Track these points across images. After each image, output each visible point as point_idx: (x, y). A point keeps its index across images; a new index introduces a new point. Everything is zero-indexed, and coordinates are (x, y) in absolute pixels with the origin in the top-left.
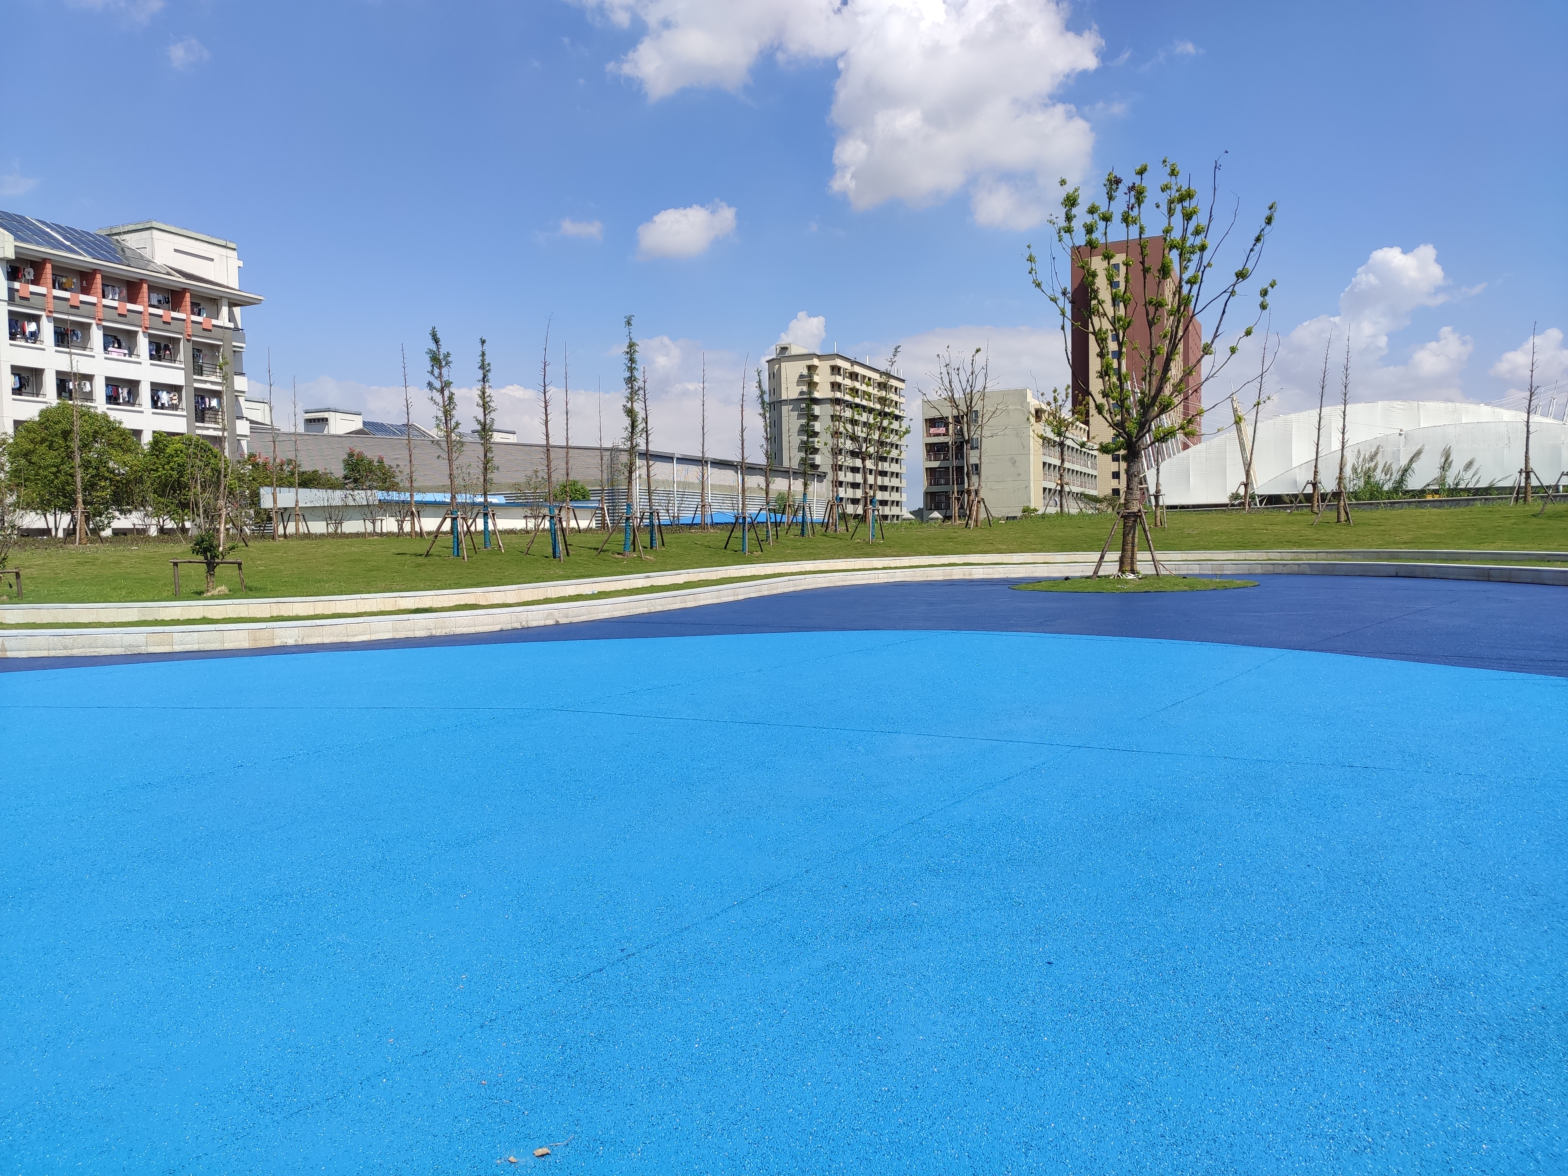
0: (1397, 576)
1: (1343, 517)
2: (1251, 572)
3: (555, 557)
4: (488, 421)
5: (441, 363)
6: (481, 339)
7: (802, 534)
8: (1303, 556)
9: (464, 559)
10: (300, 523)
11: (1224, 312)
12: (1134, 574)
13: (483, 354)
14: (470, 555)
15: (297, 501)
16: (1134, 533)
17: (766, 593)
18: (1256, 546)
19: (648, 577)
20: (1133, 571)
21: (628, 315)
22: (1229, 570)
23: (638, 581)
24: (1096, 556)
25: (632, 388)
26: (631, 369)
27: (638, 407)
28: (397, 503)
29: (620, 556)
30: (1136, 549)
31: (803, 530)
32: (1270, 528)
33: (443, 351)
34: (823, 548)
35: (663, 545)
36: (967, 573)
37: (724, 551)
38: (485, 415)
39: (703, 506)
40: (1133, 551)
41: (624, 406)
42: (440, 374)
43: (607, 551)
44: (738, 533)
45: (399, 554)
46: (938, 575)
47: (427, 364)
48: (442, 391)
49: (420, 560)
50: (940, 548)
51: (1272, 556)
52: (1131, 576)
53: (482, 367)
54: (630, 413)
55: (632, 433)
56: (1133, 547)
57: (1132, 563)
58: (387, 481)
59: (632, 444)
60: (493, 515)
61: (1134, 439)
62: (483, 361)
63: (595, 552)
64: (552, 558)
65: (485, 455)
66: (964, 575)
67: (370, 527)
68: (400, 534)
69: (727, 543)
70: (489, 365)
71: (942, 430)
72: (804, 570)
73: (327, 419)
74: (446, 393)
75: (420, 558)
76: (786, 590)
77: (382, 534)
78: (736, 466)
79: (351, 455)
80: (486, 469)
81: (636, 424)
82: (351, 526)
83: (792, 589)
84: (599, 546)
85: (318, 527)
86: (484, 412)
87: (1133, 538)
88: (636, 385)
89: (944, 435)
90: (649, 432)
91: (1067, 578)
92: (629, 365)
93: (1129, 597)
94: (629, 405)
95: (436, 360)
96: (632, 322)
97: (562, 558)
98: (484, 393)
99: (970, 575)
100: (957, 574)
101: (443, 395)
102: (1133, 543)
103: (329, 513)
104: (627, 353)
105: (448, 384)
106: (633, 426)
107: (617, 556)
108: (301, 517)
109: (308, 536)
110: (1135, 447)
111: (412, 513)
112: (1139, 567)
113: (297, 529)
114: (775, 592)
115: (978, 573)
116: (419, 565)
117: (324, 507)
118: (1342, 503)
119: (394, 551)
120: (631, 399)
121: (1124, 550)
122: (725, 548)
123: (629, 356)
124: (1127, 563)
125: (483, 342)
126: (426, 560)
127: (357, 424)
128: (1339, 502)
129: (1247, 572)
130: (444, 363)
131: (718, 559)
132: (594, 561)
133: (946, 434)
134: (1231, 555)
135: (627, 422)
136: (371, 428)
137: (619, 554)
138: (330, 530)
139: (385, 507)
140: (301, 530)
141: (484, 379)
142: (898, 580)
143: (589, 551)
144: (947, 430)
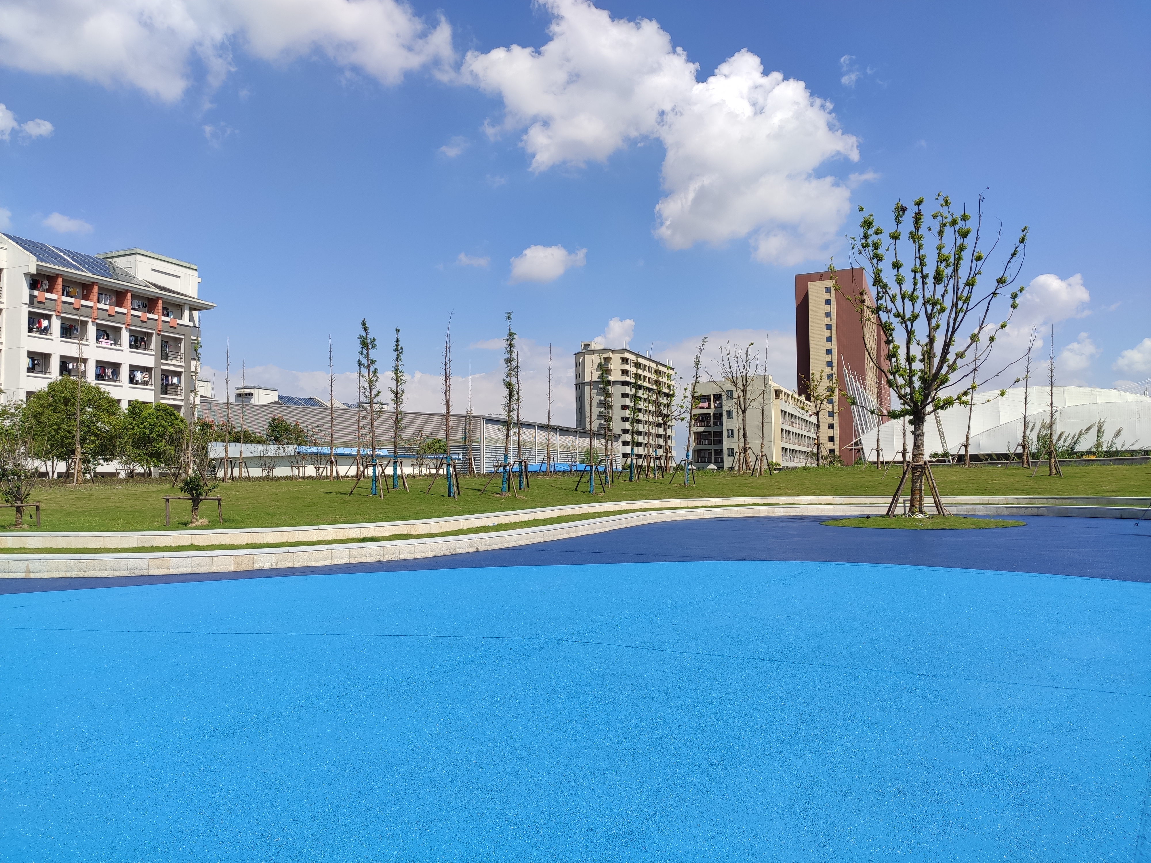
0: (1121, 518)
1: (1054, 471)
2: (999, 513)
3: (450, 496)
4: (399, 391)
5: (368, 346)
6: (396, 329)
7: (631, 480)
8: (1036, 501)
9: (381, 497)
10: (243, 469)
11: (988, 309)
12: (922, 514)
13: (398, 340)
14: (385, 494)
15: (241, 452)
16: (921, 482)
17: (624, 526)
18: (993, 493)
19: (532, 512)
20: (921, 512)
21: (509, 311)
22: (980, 511)
23: (525, 515)
25: (510, 366)
26: (510, 352)
27: (514, 380)
28: (316, 454)
29: (498, 495)
30: (923, 494)
31: (631, 476)
32: (997, 479)
33: (370, 337)
34: (650, 490)
35: (528, 487)
36: (771, 511)
37: (575, 492)
38: (397, 386)
39: (548, 457)
40: (921, 496)
41: (504, 380)
42: (368, 354)
43: (487, 491)
44: (585, 479)
45: (327, 493)
46: (748, 512)
47: (358, 347)
48: (368, 367)
49: (346, 497)
51: (1010, 501)
52: (921, 516)
53: (396, 350)
54: (509, 385)
55: (510, 400)
56: (921, 492)
57: (921, 505)
58: (299, 438)
59: (509, 409)
60: (401, 462)
61: (920, 407)
62: (397, 345)
63: (478, 493)
64: (447, 497)
65: (397, 417)
66: (768, 513)
67: (296, 473)
68: (319, 478)
69: (577, 486)
70: (402, 348)
71: (706, 404)
72: (642, 508)
73: (252, 394)
74: (372, 369)
76: (638, 524)
77: (304, 478)
78: (556, 429)
79: (273, 420)
80: (396, 428)
81: (513, 394)
82: (279, 472)
83: (641, 523)
84: (482, 488)
85: (256, 472)
86: (397, 384)
87: (921, 485)
88: (514, 364)
89: (707, 408)
90: (520, 401)
91: (868, 517)
92: (508, 349)
94: (508, 379)
95: (364, 344)
96: (511, 317)
97: (456, 497)
98: (397, 370)
99: (773, 513)
100: (763, 512)
101: (369, 370)
102: (921, 490)
103: (267, 462)
104: (507, 340)
105: (372, 362)
106: (511, 396)
107: (496, 495)
108: (244, 465)
109: (249, 479)
110: (921, 413)
111: (332, 462)
112: (925, 508)
113: (240, 473)
114: (630, 525)
115: (780, 512)
116: (346, 502)
117: (261, 457)
118: (1053, 460)
119: (322, 490)
120: (509, 375)
121: (913, 495)
122: (576, 490)
123: (509, 342)
124: (915, 505)
125: (398, 331)
126: (350, 498)
127: (274, 397)
128: (1050, 460)
129: (995, 513)
130: (370, 346)
131: (572, 498)
132: (479, 499)
133: (709, 407)
134: (977, 500)
135: (506, 392)
136: (284, 400)
137: (497, 494)
138: (264, 475)
139: (303, 458)
140: (243, 475)
141: (397, 359)
142: (718, 516)
143: (473, 491)
144: (710, 405)
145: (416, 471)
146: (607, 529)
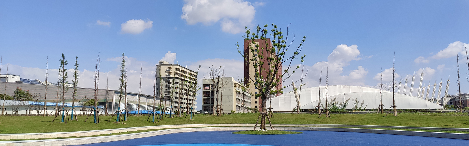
1: (328, 116)
2: (301, 130)
3: (95, 123)
4: (76, 81)
5: (64, 64)
6: (76, 57)
7: (170, 117)
8: (316, 126)
9: (65, 123)
10: (4, 111)
12: (265, 129)
14: (67, 122)
15: (4, 104)
16: (265, 119)
17: (162, 134)
19: (127, 129)
20: (264, 129)
21: (123, 53)
23: (124, 130)
24: (255, 125)
25: (123, 73)
27: (124, 79)
28: (37, 105)
29: (115, 123)
30: (265, 123)
31: (170, 116)
32: (306, 118)
33: (65, 60)
34: (176, 121)
35: (128, 120)
37: (147, 122)
39: (139, 108)
40: (264, 123)
41: (120, 78)
42: (63, 67)
43: (111, 121)
44: (151, 117)
45: (42, 121)
46: (211, 129)
47: (60, 64)
48: (63, 72)
50: (211, 122)
51: (307, 126)
52: (264, 130)
53: (76, 65)
54: (122, 80)
55: (122, 86)
56: (264, 122)
57: (264, 127)
58: (29, 98)
59: (121, 89)
60: (75, 110)
61: (264, 94)
62: (76, 63)
63: (107, 122)
64: (94, 123)
65: (74, 91)
66: (218, 130)
67: (28, 113)
68: (39, 115)
69: (148, 119)
70: (78, 65)
71: (208, 88)
72: (172, 128)
73: (7, 77)
74: (65, 73)
75: (51, 123)
77: (31, 115)
78: (146, 96)
79: (17, 89)
80: (74, 95)
81: (123, 84)
82: (20, 112)
83: (169, 133)
84: (109, 120)
85: (10, 112)
86: (75, 78)
87: (264, 120)
88: (124, 72)
90: (126, 86)
91: (247, 131)
92: (122, 67)
93: (263, 135)
94: (122, 78)
95: (62, 63)
96: (124, 55)
97: (97, 123)
98: (75, 73)
99: (220, 129)
100: (216, 129)
103: (14, 108)
104: (122, 63)
105: (65, 70)
106: (122, 84)
107: (114, 123)
108: (5, 109)
109: (6, 115)
110: (265, 96)
111: (45, 109)
114: (164, 134)
115: (222, 129)
116: (50, 125)
117: (12, 106)
118: (327, 112)
119: (40, 120)
120: (122, 77)
121: (262, 123)
122: (147, 121)
124: (263, 127)
125: (77, 58)
126: (52, 123)
127: (18, 79)
128: (326, 112)
130: (65, 64)
131: (145, 124)
132: (107, 124)
135: (121, 83)
136: (22, 81)
137: (115, 122)
138: (14, 113)
139: (31, 107)
140: (4, 113)
141: (76, 69)
142: (199, 131)
143: (105, 121)
144: (210, 88)
145: (82, 113)
146: (155, 135)
